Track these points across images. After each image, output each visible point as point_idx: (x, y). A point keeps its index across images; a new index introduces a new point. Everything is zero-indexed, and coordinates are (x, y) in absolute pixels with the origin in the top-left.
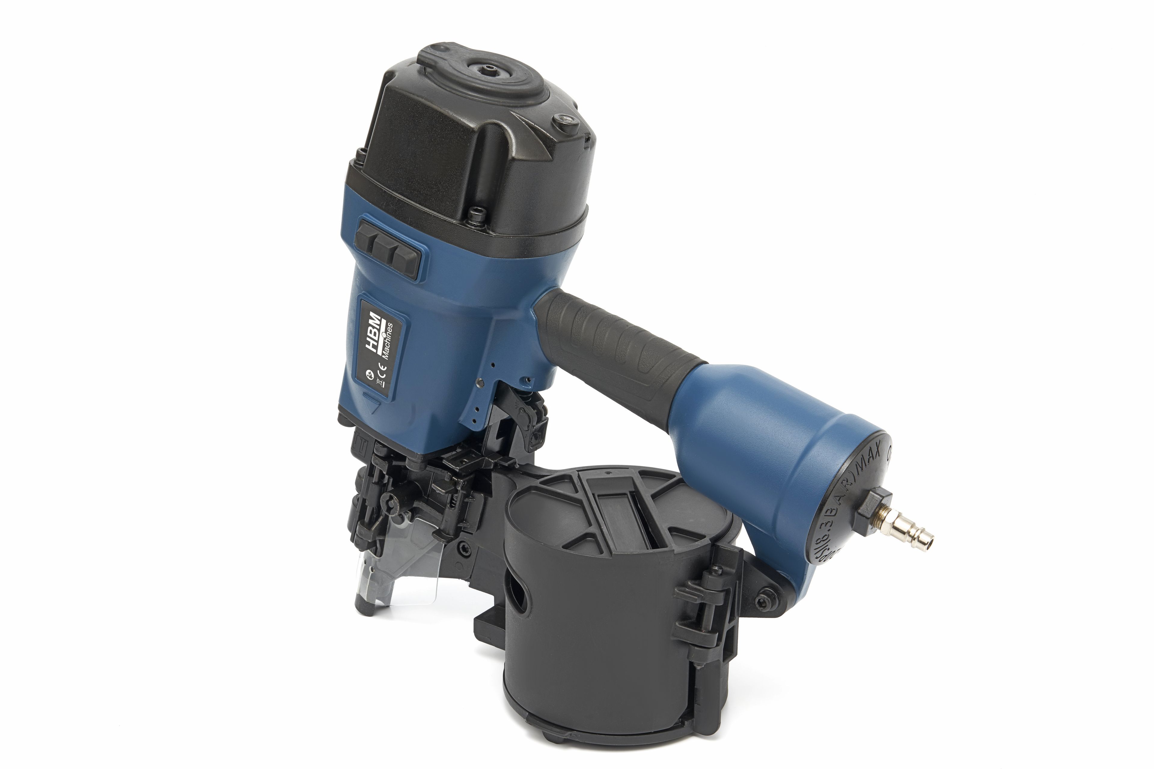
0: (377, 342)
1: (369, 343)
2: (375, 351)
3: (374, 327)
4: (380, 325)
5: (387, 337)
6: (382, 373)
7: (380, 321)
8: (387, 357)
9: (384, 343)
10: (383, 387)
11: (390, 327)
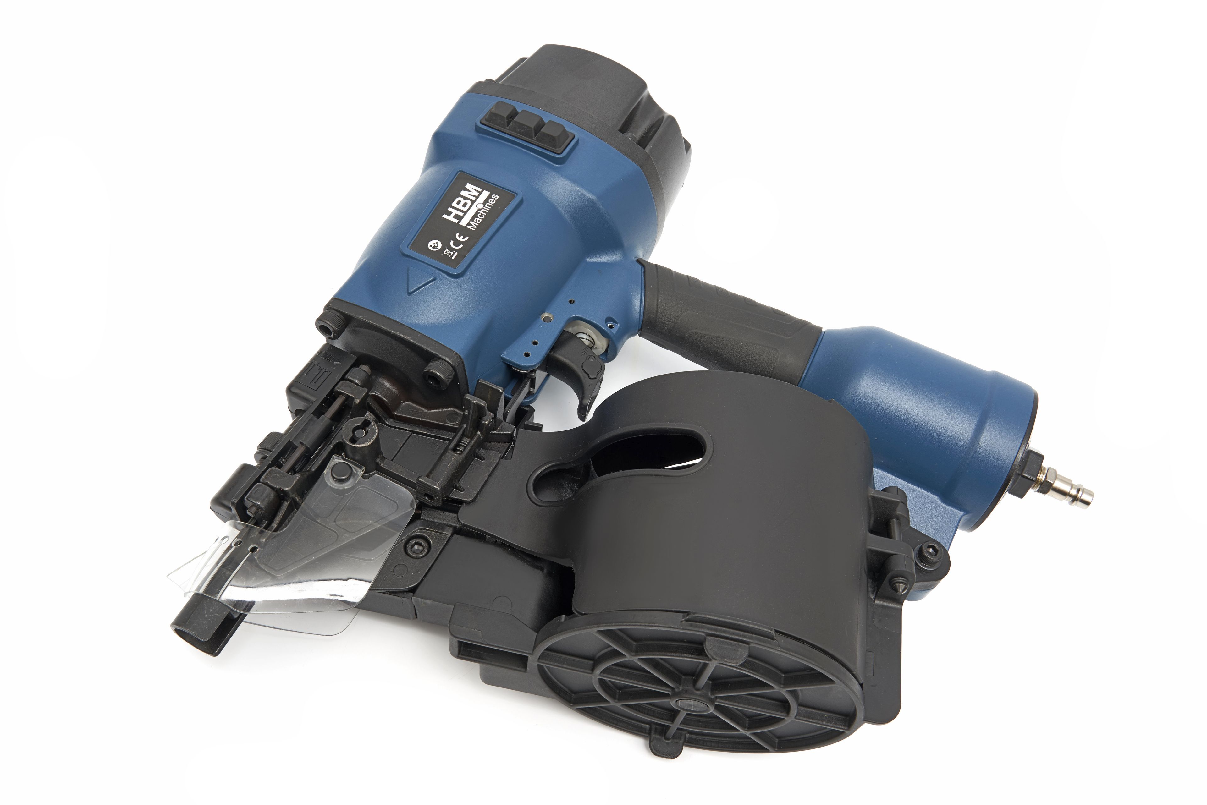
0: (465, 213)
1: (449, 214)
2: (456, 221)
3: (465, 198)
4: (477, 197)
5: (484, 208)
6: (457, 243)
7: (480, 193)
8: (476, 227)
9: (477, 213)
10: (453, 258)
11: (494, 199)
